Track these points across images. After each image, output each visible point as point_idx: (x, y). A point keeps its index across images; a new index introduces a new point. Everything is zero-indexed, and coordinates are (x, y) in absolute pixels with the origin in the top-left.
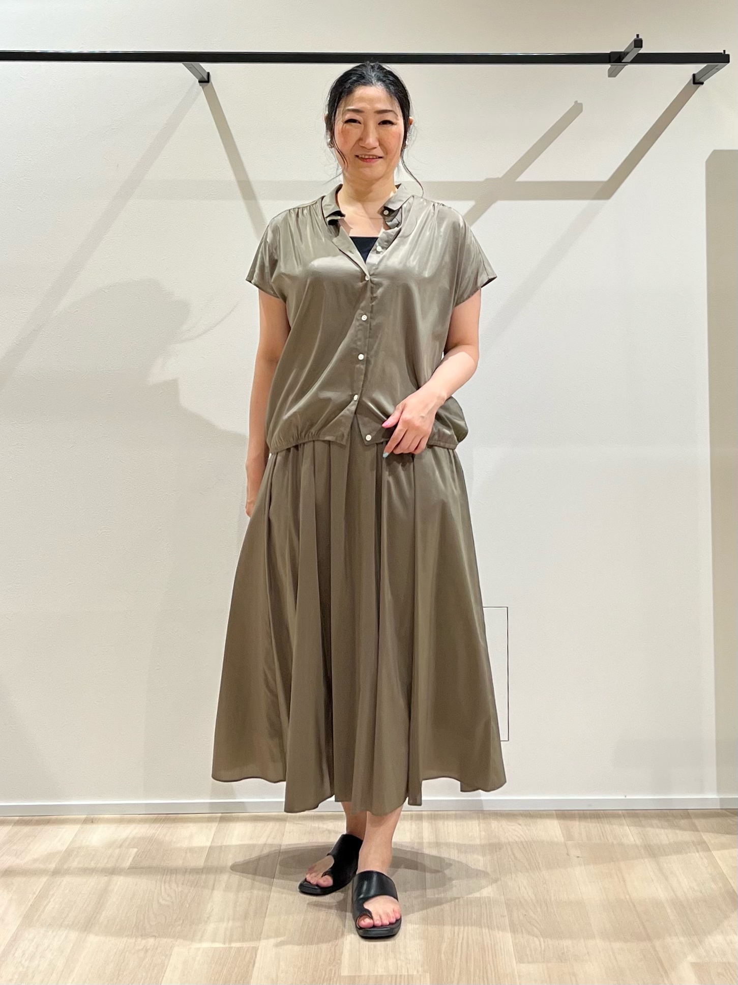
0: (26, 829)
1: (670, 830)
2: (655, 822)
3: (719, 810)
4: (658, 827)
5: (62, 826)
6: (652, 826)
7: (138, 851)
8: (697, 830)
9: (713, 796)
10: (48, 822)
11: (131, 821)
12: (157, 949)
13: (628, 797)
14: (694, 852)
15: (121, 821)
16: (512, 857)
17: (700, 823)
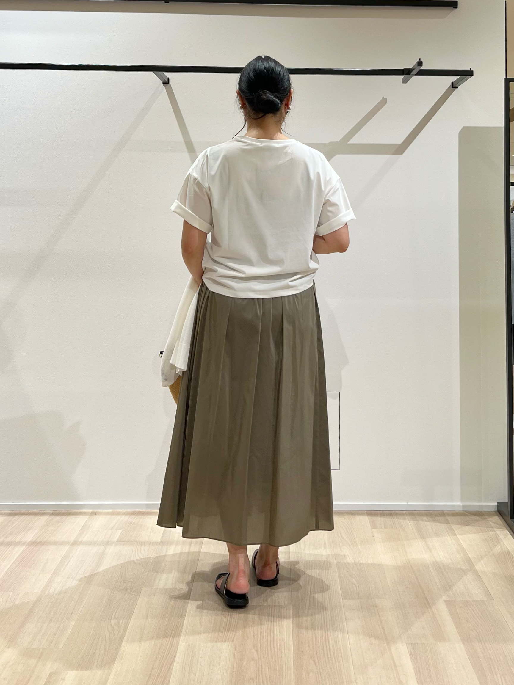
0: (58, 518)
1: (433, 523)
2: (425, 518)
3: (462, 512)
4: (426, 521)
5: (77, 517)
6: (423, 521)
7: (122, 532)
8: (449, 523)
9: (459, 503)
10: (70, 514)
11: (118, 514)
12: (132, 588)
13: (408, 504)
14: (447, 536)
15: (112, 514)
16: (341, 537)
17: (449, 518)
